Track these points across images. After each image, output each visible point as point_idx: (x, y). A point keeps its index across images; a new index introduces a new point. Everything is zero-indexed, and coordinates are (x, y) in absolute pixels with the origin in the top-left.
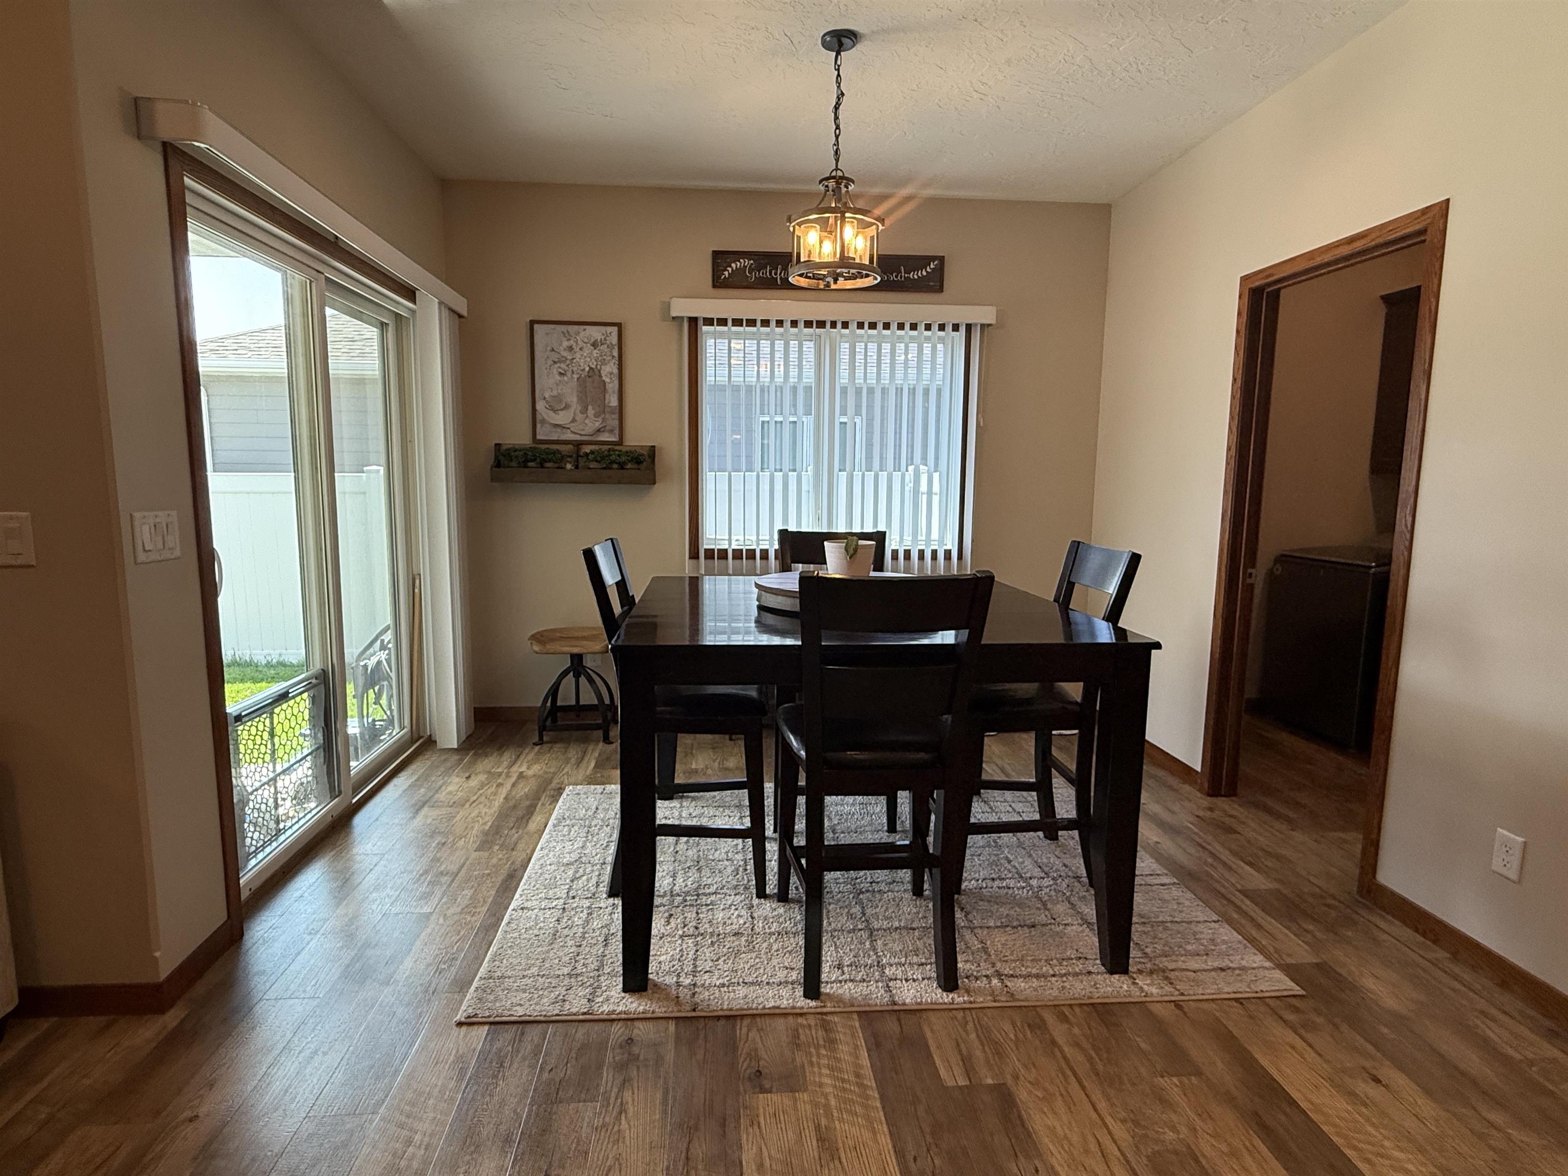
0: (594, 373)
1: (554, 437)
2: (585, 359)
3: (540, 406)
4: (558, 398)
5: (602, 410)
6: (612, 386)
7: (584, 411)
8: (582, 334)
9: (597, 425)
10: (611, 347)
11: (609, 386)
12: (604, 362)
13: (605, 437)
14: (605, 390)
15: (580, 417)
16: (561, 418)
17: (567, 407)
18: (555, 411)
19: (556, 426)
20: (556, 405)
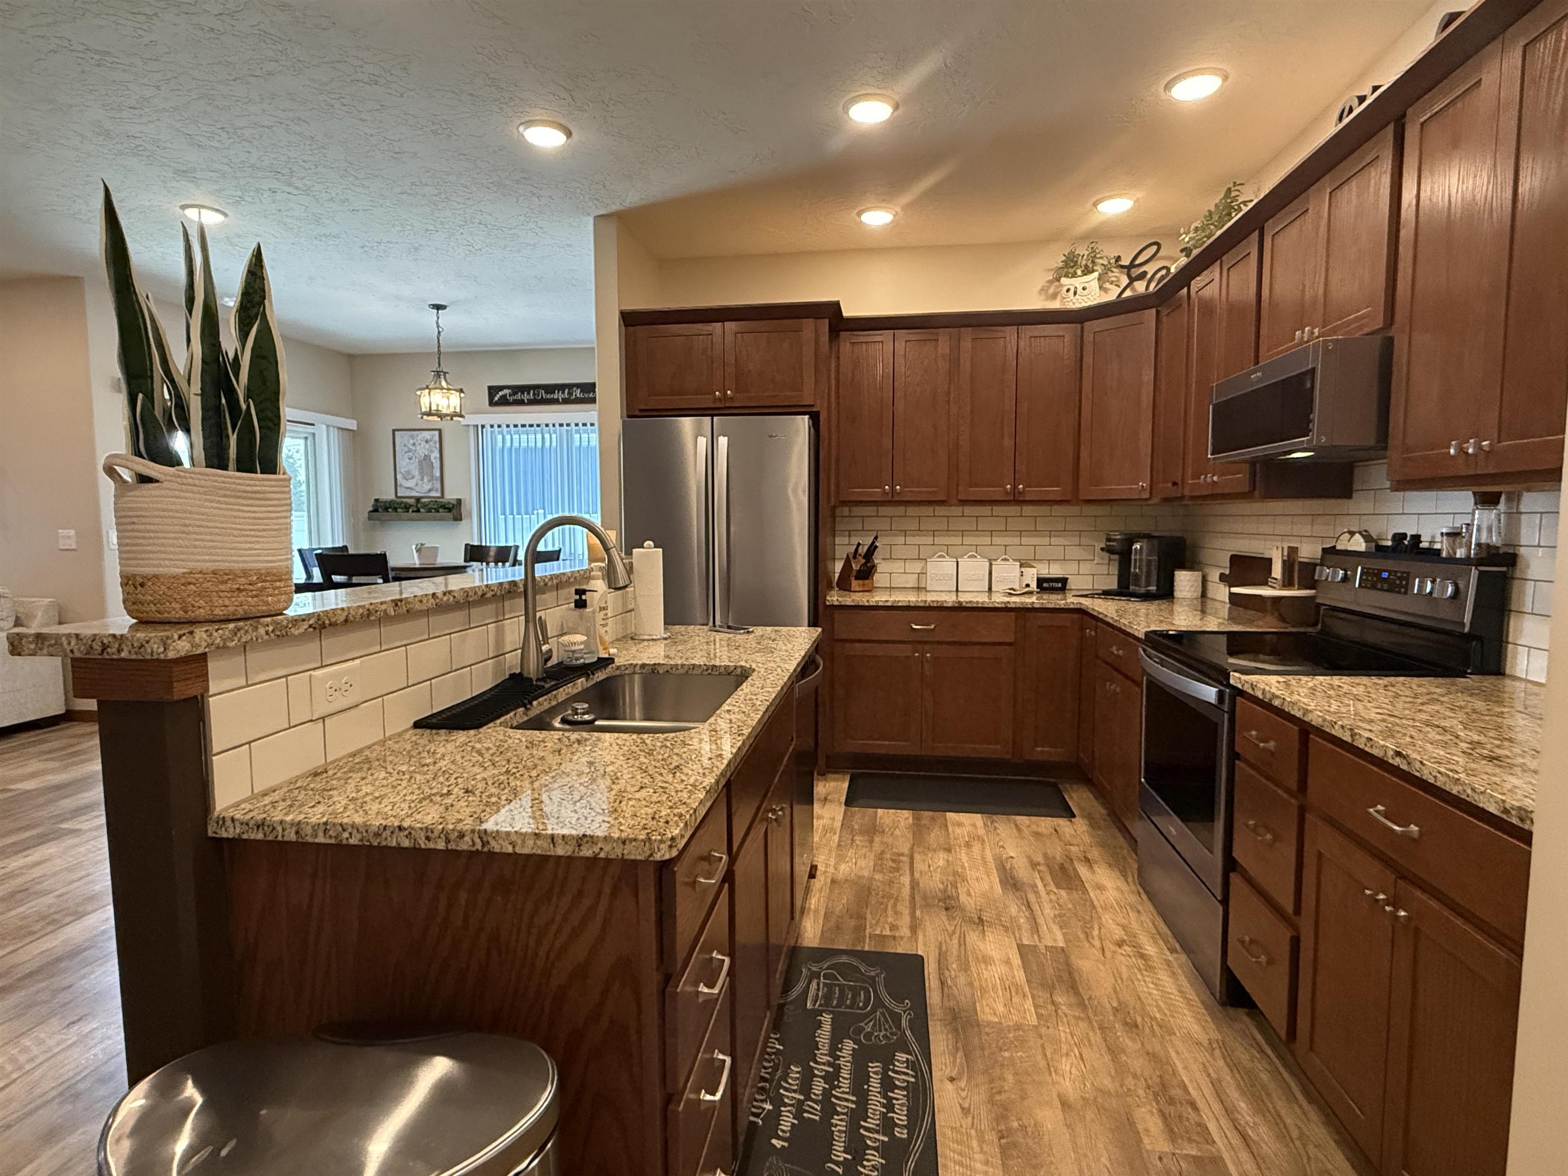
0: (427, 457)
1: (407, 494)
2: (422, 450)
3: (399, 477)
4: (408, 472)
5: (432, 478)
6: (437, 464)
7: (422, 479)
8: (420, 436)
9: (429, 487)
10: (435, 442)
11: (435, 465)
12: (432, 451)
13: (433, 494)
14: (433, 467)
15: (420, 482)
16: (411, 484)
17: (413, 477)
18: (407, 480)
19: (408, 488)
20: (408, 476)
